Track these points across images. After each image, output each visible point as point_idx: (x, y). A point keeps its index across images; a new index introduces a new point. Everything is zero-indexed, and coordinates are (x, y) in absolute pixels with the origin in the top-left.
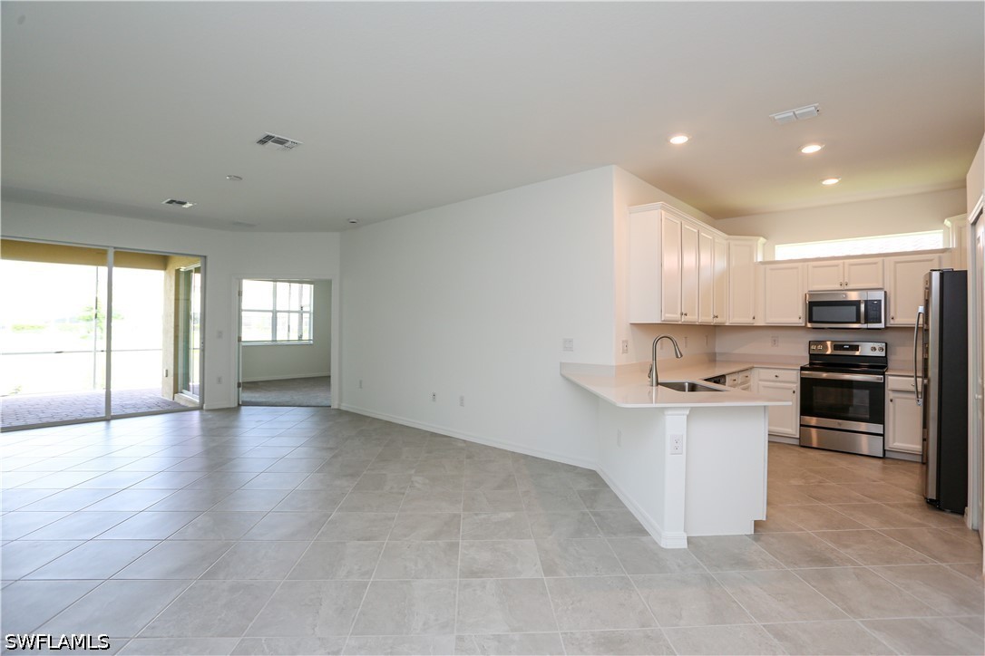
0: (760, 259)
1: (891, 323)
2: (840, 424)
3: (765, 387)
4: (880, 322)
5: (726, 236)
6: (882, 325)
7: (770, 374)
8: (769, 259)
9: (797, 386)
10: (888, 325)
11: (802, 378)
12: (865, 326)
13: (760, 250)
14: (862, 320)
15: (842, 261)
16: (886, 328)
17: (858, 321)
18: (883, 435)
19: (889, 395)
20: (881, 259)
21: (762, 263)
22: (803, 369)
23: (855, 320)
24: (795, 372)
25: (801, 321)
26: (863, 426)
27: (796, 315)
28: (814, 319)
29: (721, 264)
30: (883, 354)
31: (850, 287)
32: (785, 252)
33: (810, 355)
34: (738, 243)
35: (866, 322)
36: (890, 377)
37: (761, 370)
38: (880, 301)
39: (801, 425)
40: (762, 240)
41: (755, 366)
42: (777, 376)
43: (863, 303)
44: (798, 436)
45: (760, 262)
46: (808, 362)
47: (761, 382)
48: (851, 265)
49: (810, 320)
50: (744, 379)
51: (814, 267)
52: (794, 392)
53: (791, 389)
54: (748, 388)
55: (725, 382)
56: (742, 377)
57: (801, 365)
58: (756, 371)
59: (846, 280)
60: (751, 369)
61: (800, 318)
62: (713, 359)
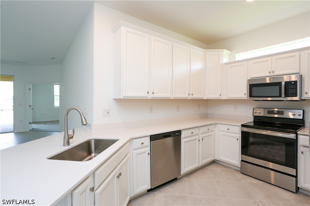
0: (225, 60)
1: (305, 96)
3: (222, 135)
4: (296, 96)
5: (203, 50)
6: (297, 98)
7: (224, 128)
8: (232, 60)
9: (239, 136)
10: (303, 98)
11: (242, 132)
12: (286, 99)
13: (225, 56)
14: (283, 95)
15: (271, 58)
16: (302, 100)
17: (280, 96)
18: (296, 177)
19: (300, 149)
20: (298, 53)
21: (226, 64)
22: (243, 126)
23: (279, 95)
24: (239, 127)
25: (246, 96)
27: (243, 92)
28: (253, 95)
29: (197, 66)
30: (301, 117)
31: (277, 73)
32: (240, 56)
33: (255, 117)
34: (212, 53)
35: (286, 96)
36: (301, 136)
37: (220, 125)
38: (296, 81)
39: (242, 161)
40: (226, 52)
41: (217, 122)
42: (228, 129)
43: (283, 83)
44: (240, 166)
45: (224, 63)
46: (253, 121)
47: (220, 132)
48: (277, 59)
49: (251, 95)
50: (207, 130)
51: (254, 63)
52: (237, 139)
53: (236, 137)
54: (212, 135)
55: (180, 134)
56: (205, 129)
57: (243, 123)
58: (218, 125)
59: (273, 70)
60: (216, 124)
61: (245, 94)
62: (205, 117)
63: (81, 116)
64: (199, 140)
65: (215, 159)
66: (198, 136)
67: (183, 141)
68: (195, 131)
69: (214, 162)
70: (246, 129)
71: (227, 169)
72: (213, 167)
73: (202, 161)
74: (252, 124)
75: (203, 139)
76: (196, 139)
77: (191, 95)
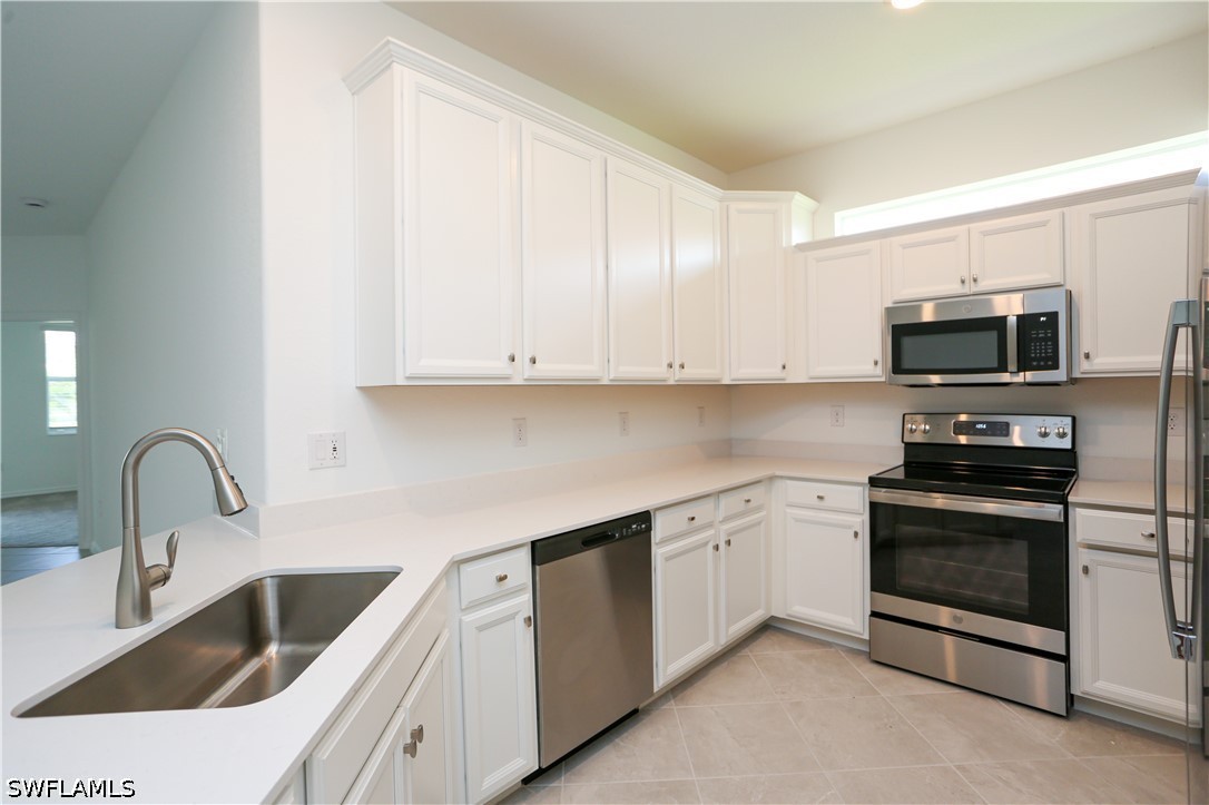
0: (799, 236)
1: (1083, 368)
2: (959, 619)
3: (798, 520)
4: (1055, 366)
5: (719, 192)
6: (1059, 375)
7: (807, 492)
8: (823, 235)
9: (862, 521)
10: (1077, 374)
11: (874, 506)
12: (1020, 378)
13: (797, 217)
14: (1012, 366)
15: (965, 227)
16: (1073, 381)
17: (1002, 368)
18: (1065, 659)
19: (1078, 558)
20: (1056, 212)
21: (801, 248)
22: (874, 482)
23: (996, 365)
24: (861, 488)
25: (879, 370)
27: (867, 356)
28: (906, 365)
29: (696, 254)
30: (1066, 444)
31: (984, 285)
32: (849, 221)
33: (907, 446)
34: (748, 206)
35: (1022, 368)
36: (1079, 511)
37: (789, 482)
38: (1056, 314)
39: (874, 614)
40: (800, 201)
41: (778, 473)
42: (820, 498)
43: (1012, 320)
44: (866, 637)
45: (795, 247)
46: (902, 462)
47: (789, 510)
48: (986, 234)
49: (898, 368)
50: (742, 506)
51: (905, 247)
52: (856, 534)
53: (850, 527)
54: (759, 523)
55: (649, 529)
56: (732, 503)
57: (873, 473)
58: (779, 484)
59: (975, 272)
60: (772, 478)
61: (876, 363)
62: (725, 452)
63: (213, 470)
64: (717, 548)
65: (773, 618)
66: (712, 532)
67: (658, 553)
68: (702, 511)
69: (768, 627)
70: (883, 496)
71: (818, 651)
72: (768, 649)
73: (729, 624)
74: (900, 475)
75: (728, 542)
76: (706, 544)
77: (676, 366)
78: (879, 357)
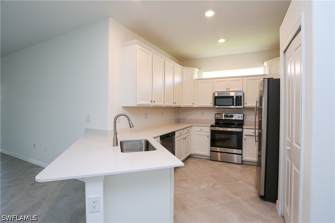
0: (196, 77)
1: (245, 106)
2: (226, 150)
3: (197, 134)
4: (241, 105)
5: (181, 67)
6: (242, 107)
7: (199, 128)
8: (200, 77)
9: (209, 134)
10: (244, 107)
11: (212, 131)
12: (236, 107)
13: (196, 73)
14: (235, 105)
15: (227, 79)
16: (244, 108)
17: (233, 105)
18: (241, 154)
19: (244, 137)
20: (242, 78)
21: (197, 79)
22: (212, 126)
23: (232, 105)
24: (209, 127)
25: (212, 105)
26: (235, 151)
27: (209, 103)
28: (217, 104)
30: (242, 119)
31: (230, 90)
32: (206, 75)
33: (216, 119)
34: (187, 70)
35: (236, 105)
36: (245, 130)
37: (195, 127)
38: (241, 96)
39: (211, 151)
40: (197, 70)
41: (193, 125)
42: (201, 130)
43: (235, 97)
44: (209, 156)
45: (196, 79)
46: (215, 123)
47: (195, 132)
48: (231, 81)
49: (215, 105)
50: (187, 132)
51: (217, 81)
52: (208, 136)
53: (207, 135)
54: (189, 135)
55: (175, 135)
56: (186, 131)
57: (211, 124)
58: (193, 127)
59: (229, 87)
60: (191, 126)
61: (211, 104)
62: (178, 121)
63: (129, 121)
64: (184, 139)
65: (191, 154)
66: (183, 136)
67: (176, 139)
68: (182, 131)
69: (190, 157)
70: (214, 128)
71: (200, 159)
72: (191, 160)
73: (185, 155)
74: (214, 125)
75: (185, 138)
76: (182, 139)
77: (174, 103)
78: (212, 102)
